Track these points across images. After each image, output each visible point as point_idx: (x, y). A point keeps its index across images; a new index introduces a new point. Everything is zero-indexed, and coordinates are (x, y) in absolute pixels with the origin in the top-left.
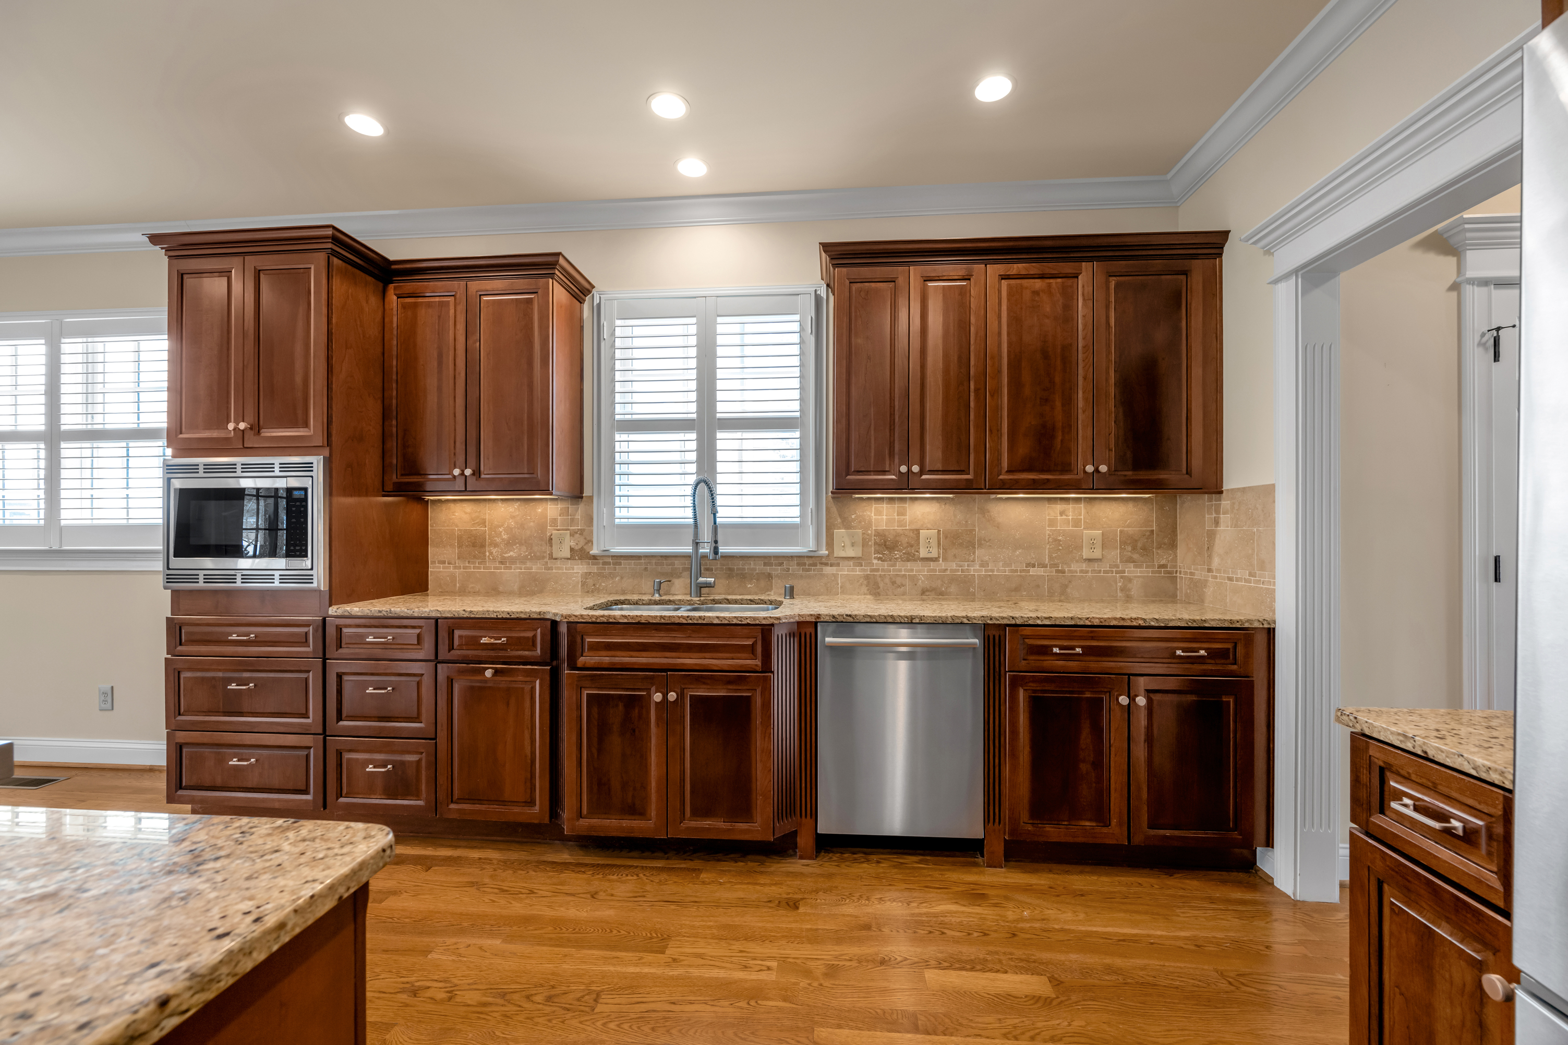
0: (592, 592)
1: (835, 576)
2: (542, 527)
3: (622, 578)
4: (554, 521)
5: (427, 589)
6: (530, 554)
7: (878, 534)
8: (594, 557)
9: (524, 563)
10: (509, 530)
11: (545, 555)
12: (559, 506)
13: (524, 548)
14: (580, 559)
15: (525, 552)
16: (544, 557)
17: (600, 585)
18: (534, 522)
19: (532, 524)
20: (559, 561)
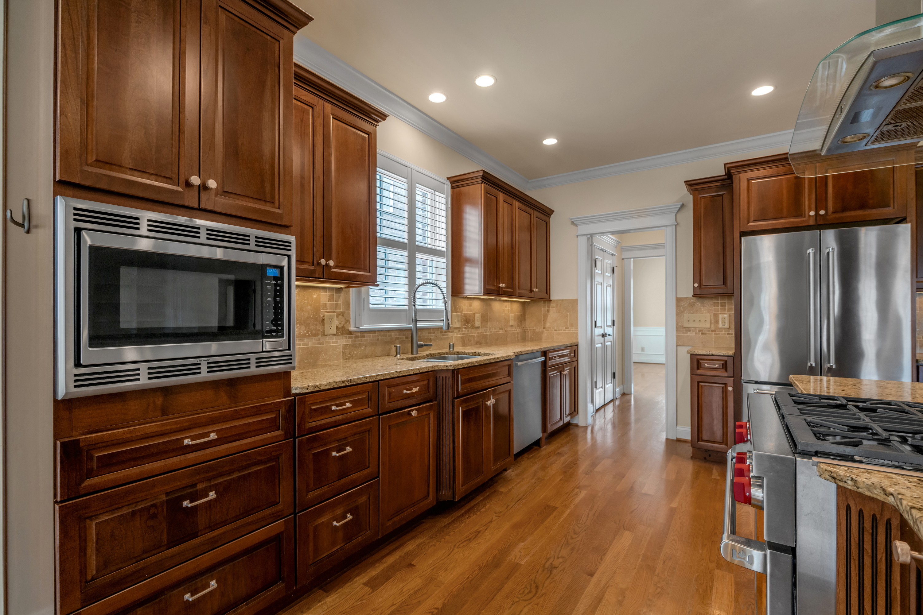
0: (349, 359)
2: (316, 310)
4: (325, 305)
6: (308, 332)
7: (464, 315)
8: (349, 333)
9: (303, 340)
11: (319, 332)
12: (328, 293)
13: (303, 327)
14: (342, 335)
15: (304, 331)
16: (318, 335)
17: (354, 353)
18: (311, 305)
19: (309, 307)
20: (328, 337)
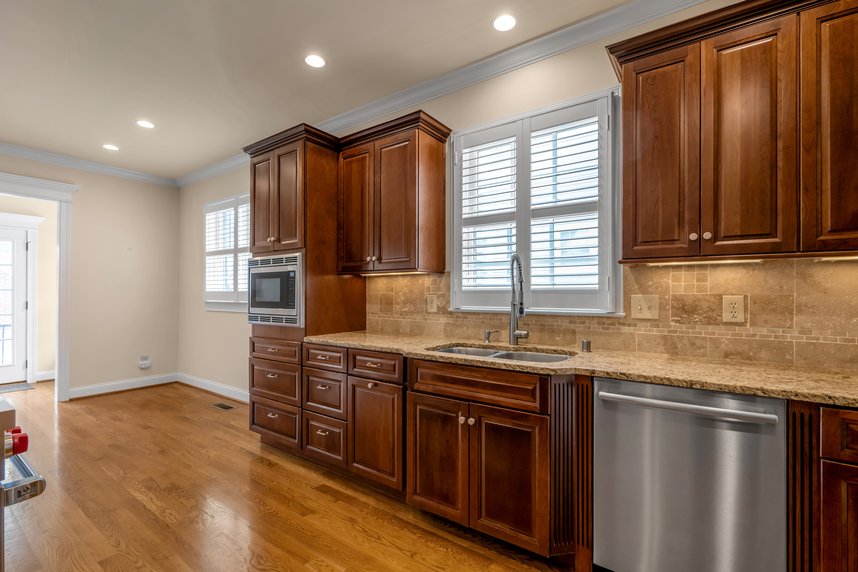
0: (450, 336)
1: (632, 335)
2: (422, 292)
3: (468, 328)
4: (428, 288)
5: (365, 329)
6: (415, 309)
7: (675, 298)
8: (451, 313)
9: (412, 315)
10: (405, 294)
11: (423, 310)
12: (431, 279)
13: (412, 306)
14: (443, 314)
15: (413, 308)
16: (423, 312)
17: (455, 332)
18: (417, 289)
19: (416, 290)
20: (431, 315)
